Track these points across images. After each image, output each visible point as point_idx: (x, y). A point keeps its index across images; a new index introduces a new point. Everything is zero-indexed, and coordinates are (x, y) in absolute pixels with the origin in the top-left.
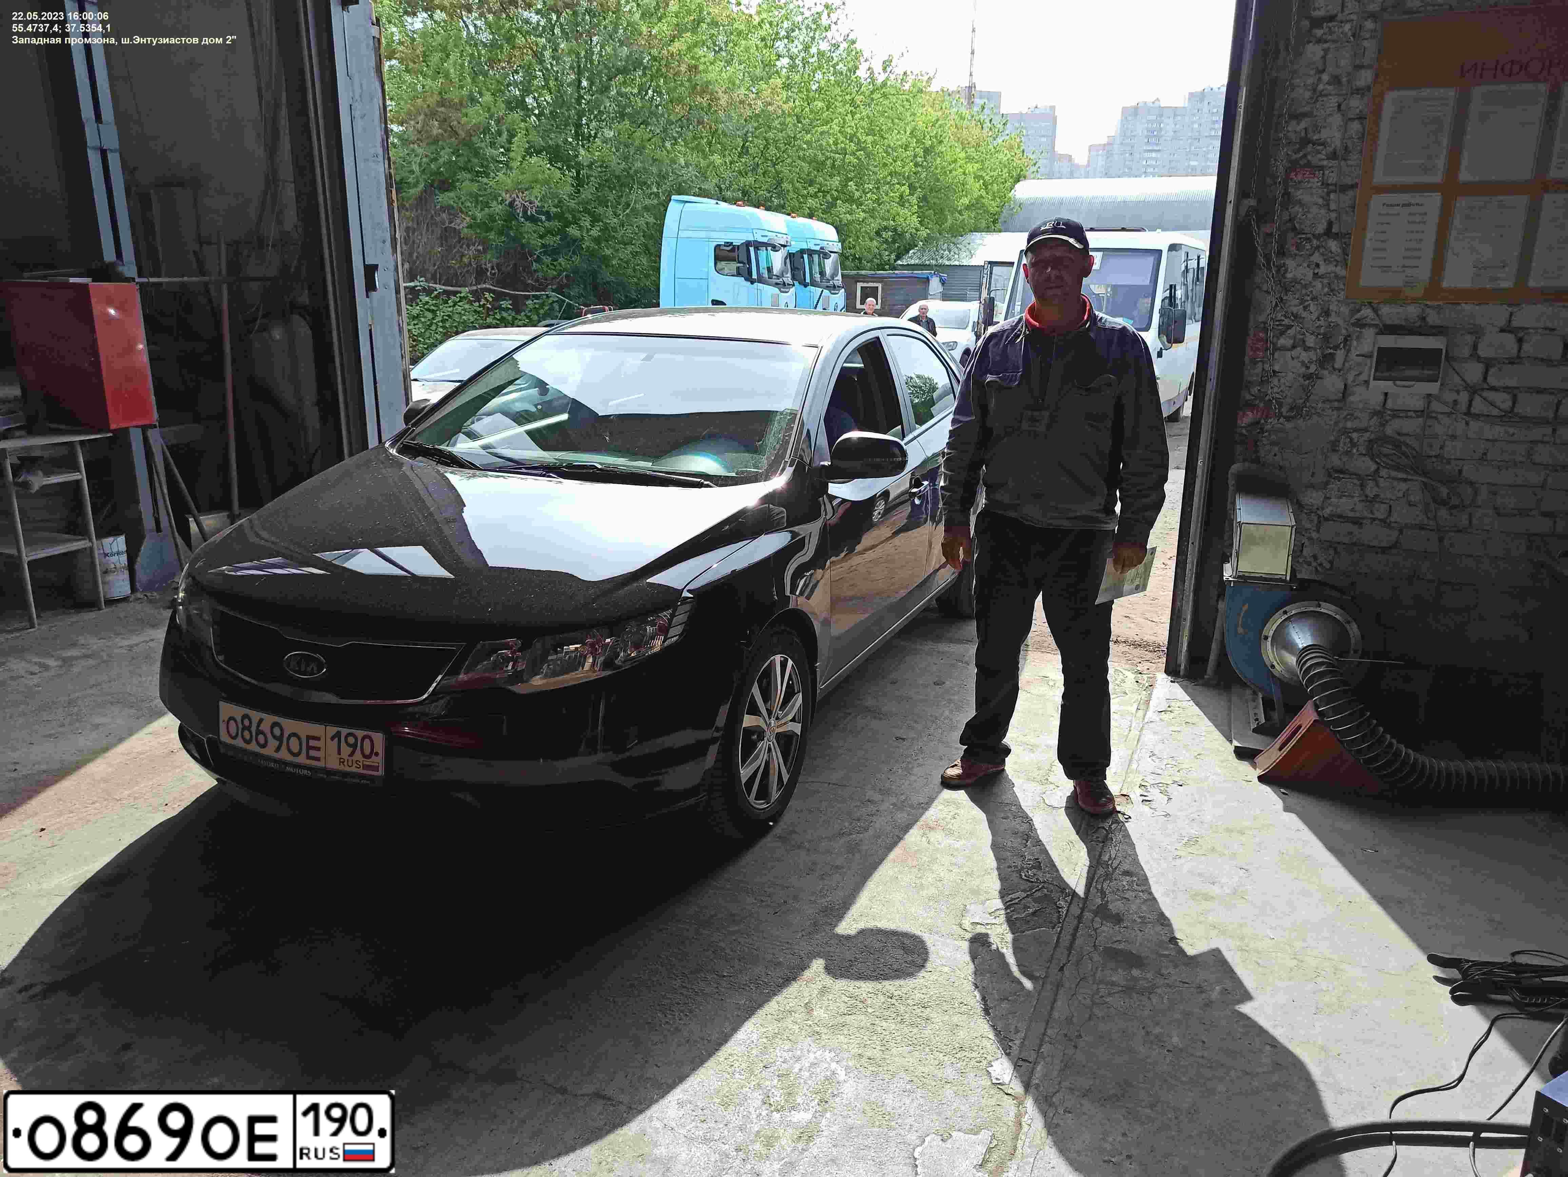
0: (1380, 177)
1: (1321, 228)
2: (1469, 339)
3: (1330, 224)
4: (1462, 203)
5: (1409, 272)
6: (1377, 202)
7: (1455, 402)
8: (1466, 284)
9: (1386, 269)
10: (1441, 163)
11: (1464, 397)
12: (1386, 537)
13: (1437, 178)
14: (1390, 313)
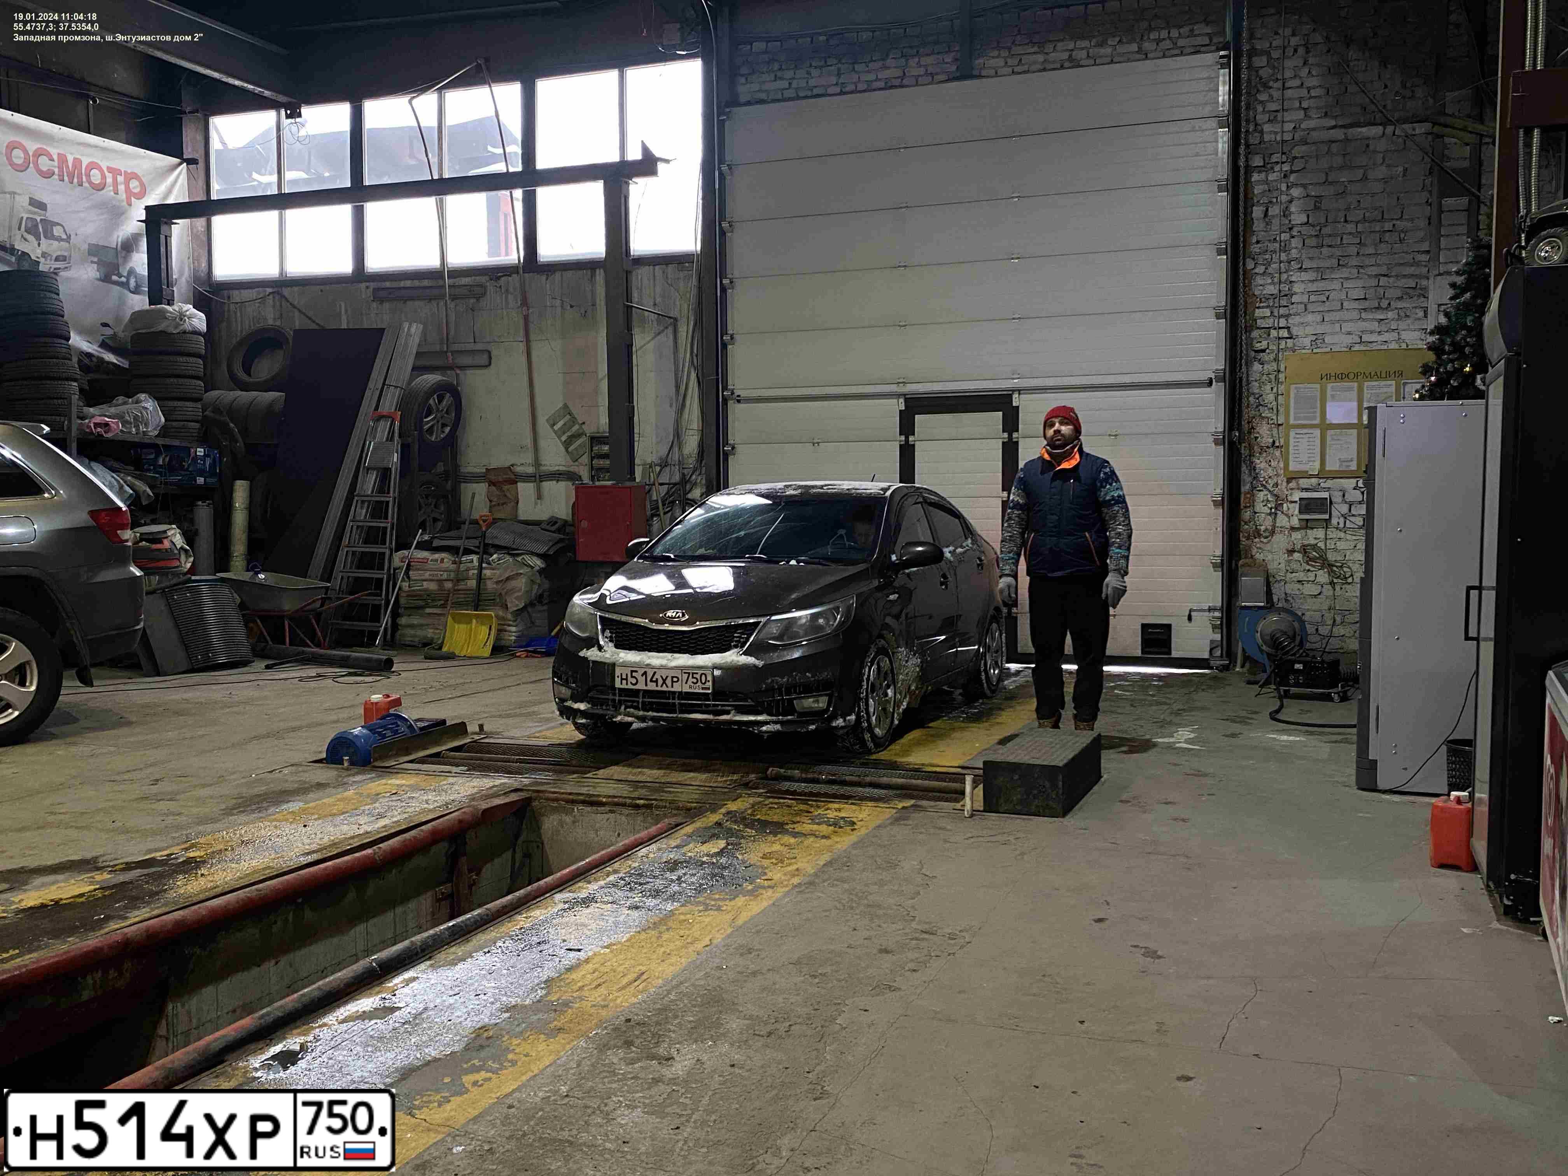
0: (1292, 422)
1: (1270, 445)
2: (1341, 494)
3: (1274, 442)
4: (1330, 433)
5: (1311, 464)
6: (1292, 434)
7: (1338, 523)
8: (1336, 467)
9: (1301, 463)
10: (1318, 414)
11: (1342, 520)
12: (1315, 590)
13: (1317, 421)
14: (1304, 483)
